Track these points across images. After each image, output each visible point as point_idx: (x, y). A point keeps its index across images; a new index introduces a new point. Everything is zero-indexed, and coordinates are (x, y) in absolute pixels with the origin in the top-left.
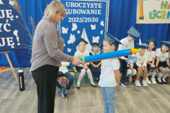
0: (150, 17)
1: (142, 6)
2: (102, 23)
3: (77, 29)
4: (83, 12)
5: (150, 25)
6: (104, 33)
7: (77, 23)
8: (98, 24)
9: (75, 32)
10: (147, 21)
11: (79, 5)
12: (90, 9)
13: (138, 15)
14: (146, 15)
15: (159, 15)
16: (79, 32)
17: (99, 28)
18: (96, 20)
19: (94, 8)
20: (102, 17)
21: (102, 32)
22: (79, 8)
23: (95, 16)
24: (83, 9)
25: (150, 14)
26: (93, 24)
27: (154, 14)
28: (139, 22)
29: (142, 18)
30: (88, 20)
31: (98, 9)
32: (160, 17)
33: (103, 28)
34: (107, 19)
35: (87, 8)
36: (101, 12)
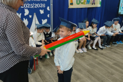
0: (77, 3)
2: (48, 9)
3: (29, 14)
6: (50, 16)
7: (29, 9)
8: (45, 9)
10: (75, 6)
13: (69, 2)
15: (82, 1)
16: (30, 16)
17: (46, 12)
21: (48, 16)
23: (43, 2)
26: (42, 9)
27: (79, 1)
28: (70, 7)
29: (72, 4)
30: (37, 6)
33: (49, 12)
34: (52, 5)
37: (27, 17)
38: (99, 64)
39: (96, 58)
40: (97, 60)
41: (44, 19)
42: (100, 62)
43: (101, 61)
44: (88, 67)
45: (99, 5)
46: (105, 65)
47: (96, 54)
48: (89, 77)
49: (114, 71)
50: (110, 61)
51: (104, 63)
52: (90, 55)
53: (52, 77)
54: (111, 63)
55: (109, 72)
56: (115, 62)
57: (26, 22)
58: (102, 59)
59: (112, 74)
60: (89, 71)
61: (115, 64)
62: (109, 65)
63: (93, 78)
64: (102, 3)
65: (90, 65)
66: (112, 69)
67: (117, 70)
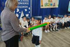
1: (42, 1)
2: (29, 8)
3: (19, 11)
4: (21, 3)
6: (30, 12)
7: (19, 9)
8: (28, 9)
9: (18, 12)
10: (44, 7)
12: (24, 2)
13: (41, 5)
14: (44, 5)
15: (48, 5)
16: (20, 12)
17: (28, 10)
18: (27, 7)
20: (29, 6)
21: (29, 12)
22: (19, 2)
23: (26, 5)
25: (45, 4)
26: (26, 8)
28: (41, 7)
29: (42, 6)
30: (23, 7)
31: (27, 2)
33: (30, 10)
34: (31, 6)
36: (29, 3)
37: (18, 13)
38: (55, 39)
39: (54, 35)
40: (54, 36)
41: (27, 14)
42: (56, 38)
43: (56, 37)
44: (50, 40)
45: (57, 7)
46: (58, 39)
47: (54, 33)
48: (49, 45)
49: (63, 43)
50: (62, 37)
51: (58, 38)
53: (30, 45)
54: (62, 38)
55: (60, 43)
56: (64, 38)
57: (17, 15)
59: (62, 44)
60: (49, 42)
61: (64, 39)
62: (61, 39)
63: (51, 46)
64: (59, 5)
65: (50, 39)
66: (62, 42)
67: (65, 42)
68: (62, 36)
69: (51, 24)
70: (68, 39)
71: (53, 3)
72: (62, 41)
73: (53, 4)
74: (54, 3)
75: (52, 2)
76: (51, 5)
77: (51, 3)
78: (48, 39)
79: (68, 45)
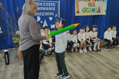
0: (83, 11)
1: (78, 5)
3: (41, 20)
4: (44, 9)
5: (83, 16)
7: (40, 16)
9: (39, 22)
10: (81, 14)
11: (41, 4)
12: (48, 7)
13: (76, 11)
15: (88, 10)
16: (42, 22)
18: (52, 14)
19: (51, 6)
20: (56, 12)
22: (41, 6)
23: (52, 11)
24: (44, 7)
26: (51, 16)
27: (85, 10)
29: (78, 12)
31: (53, 7)
32: (88, 12)
35: (46, 6)
36: (55, 9)
38: (93, 62)
39: (92, 57)
40: (92, 59)
41: (53, 24)
42: (95, 61)
43: (95, 59)
44: (83, 63)
46: (98, 63)
48: (80, 70)
49: (103, 67)
51: (98, 61)
52: (88, 55)
54: (103, 62)
55: (98, 68)
56: (108, 61)
58: (97, 58)
59: (101, 69)
60: (82, 66)
61: (107, 63)
64: (107, 11)
67: (106, 67)
68: (106, 59)
69: (89, 40)
70: (114, 63)
71: (97, 7)
72: (103, 65)
73: (97, 10)
74: (99, 8)
75: (95, 6)
76: (93, 10)
77: (93, 7)
78: (81, 62)
79: (109, 71)
